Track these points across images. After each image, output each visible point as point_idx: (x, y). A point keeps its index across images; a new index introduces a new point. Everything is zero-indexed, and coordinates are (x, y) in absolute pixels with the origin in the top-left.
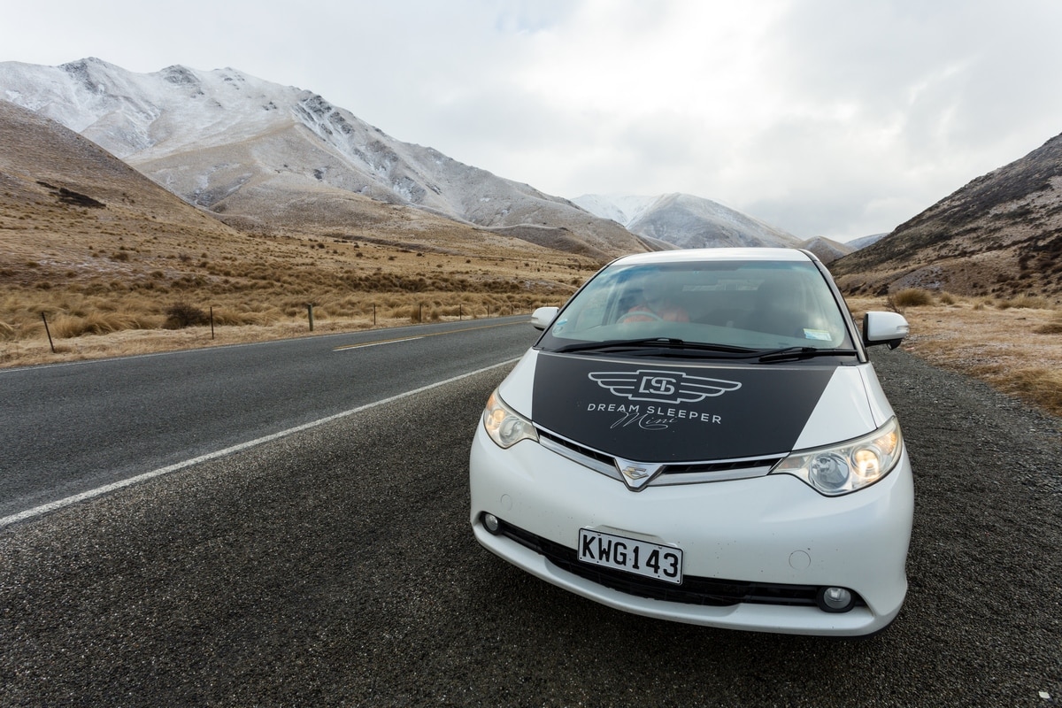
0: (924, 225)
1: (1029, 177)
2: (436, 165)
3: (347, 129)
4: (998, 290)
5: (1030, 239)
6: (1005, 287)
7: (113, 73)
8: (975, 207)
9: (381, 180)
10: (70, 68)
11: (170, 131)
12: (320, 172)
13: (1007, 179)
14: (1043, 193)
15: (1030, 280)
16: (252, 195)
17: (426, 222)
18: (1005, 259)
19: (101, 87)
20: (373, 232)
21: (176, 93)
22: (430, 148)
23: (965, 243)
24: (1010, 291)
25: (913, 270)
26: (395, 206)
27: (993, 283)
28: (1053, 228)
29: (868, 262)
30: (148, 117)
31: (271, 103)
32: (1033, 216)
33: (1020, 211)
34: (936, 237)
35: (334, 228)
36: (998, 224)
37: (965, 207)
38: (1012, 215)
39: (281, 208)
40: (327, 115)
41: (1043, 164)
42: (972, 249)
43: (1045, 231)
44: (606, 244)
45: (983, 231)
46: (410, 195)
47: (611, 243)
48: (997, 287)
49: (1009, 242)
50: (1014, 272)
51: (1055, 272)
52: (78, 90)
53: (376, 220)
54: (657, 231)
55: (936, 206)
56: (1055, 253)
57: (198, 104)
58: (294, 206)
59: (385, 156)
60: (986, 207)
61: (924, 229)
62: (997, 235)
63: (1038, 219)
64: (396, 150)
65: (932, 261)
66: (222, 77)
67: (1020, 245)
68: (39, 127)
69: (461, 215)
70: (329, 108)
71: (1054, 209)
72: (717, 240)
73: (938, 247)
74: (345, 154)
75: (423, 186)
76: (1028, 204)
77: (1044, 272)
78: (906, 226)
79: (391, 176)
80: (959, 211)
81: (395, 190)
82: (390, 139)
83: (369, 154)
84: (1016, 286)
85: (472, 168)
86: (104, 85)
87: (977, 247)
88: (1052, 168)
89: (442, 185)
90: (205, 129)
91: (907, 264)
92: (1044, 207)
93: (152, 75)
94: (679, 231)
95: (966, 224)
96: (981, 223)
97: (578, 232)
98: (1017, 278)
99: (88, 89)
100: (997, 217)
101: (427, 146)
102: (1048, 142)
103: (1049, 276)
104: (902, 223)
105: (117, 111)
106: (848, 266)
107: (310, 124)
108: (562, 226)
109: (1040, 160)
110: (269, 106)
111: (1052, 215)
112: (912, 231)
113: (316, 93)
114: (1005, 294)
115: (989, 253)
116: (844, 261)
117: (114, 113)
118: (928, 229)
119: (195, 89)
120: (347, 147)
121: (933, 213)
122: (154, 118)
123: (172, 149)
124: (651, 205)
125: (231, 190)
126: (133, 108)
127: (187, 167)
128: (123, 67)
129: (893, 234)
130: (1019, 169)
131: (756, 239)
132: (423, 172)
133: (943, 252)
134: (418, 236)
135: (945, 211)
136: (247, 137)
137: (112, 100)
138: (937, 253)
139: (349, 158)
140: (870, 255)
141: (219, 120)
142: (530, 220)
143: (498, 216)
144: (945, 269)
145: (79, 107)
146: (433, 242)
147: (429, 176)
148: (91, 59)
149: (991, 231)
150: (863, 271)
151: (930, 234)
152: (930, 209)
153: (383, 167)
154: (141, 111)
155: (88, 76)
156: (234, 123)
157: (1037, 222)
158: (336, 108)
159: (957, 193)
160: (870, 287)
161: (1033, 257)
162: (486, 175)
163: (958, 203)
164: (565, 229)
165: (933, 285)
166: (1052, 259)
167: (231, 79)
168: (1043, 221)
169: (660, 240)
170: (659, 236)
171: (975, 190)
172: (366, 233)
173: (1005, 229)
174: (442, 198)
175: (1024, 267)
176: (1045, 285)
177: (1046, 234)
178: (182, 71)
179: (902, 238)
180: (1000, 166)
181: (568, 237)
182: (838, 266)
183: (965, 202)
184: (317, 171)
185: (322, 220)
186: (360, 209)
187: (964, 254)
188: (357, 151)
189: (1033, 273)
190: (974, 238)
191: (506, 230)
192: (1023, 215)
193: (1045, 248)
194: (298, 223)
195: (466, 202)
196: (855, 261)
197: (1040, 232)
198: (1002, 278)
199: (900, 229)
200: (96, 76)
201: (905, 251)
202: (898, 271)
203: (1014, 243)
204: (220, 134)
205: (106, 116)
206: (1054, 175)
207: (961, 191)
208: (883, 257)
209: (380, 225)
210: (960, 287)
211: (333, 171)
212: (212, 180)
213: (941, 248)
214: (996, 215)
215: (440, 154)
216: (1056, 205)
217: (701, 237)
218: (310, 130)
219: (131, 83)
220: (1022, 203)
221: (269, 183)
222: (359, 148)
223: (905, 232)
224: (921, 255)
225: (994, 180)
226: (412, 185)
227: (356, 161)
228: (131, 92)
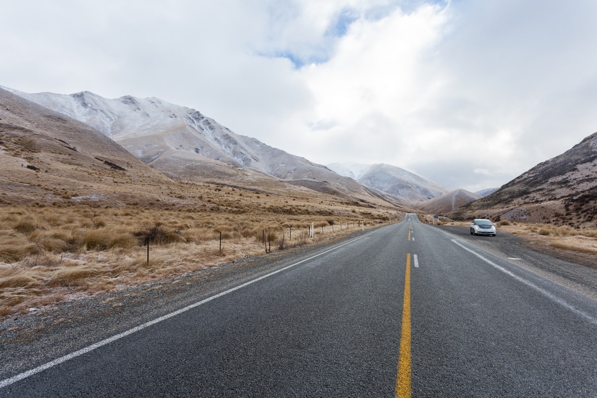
0: (516, 186)
1: (566, 164)
2: (257, 147)
3: (212, 128)
4: (556, 221)
5: (569, 195)
6: (559, 219)
7: (96, 99)
8: (541, 178)
9: (228, 153)
10: (75, 96)
11: (122, 127)
12: (198, 150)
13: (556, 164)
14: (574, 172)
15: (571, 216)
16: (166, 161)
17: (256, 177)
18: (558, 205)
19: (89, 105)
20: (230, 181)
21: (126, 109)
22: (254, 138)
23: (537, 196)
24: (561, 221)
25: (512, 209)
26: (239, 168)
27: (553, 217)
28: (580, 190)
29: (488, 204)
30: (111, 120)
31: (174, 115)
32: (570, 184)
33: (563, 181)
34: (522, 192)
35: (210, 179)
36: (553, 187)
37: (536, 177)
38: (560, 183)
39: (181, 168)
40: (202, 121)
41: (573, 158)
42: (541, 199)
43: (577, 192)
44: (347, 190)
45: (546, 190)
46: (243, 162)
47: (349, 189)
48: (555, 219)
49: (560, 197)
50: (563, 211)
51: (582, 212)
52: (78, 107)
53: (231, 175)
54: (372, 183)
55: (521, 176)
56: (582, 203)
57: (137, 114)
58: (188, 167)
59: (230, 142)
60: (546, 178)
61: (516, 188)
62: (553, 192)
63: (573, 185)
64: (236, 139)
65: (521, 205)
66: (150, 101)
67: (565, 198)
68: (89, 131)
69: (269, 173)
70: (203, 118)
71: (580, 181)
72: (404, 189)
73: (524, 198)
74: (210, 141)
75: (249, 157)
76: (567, 178)
77: (578, 212)
78: (506, 186)
79: (233, 152)
80: (533, 179)
81: (235, 159)
82: (233, 133)
83: (222, 141)
84: (564, 219)
85: (275, 149)
86: (91, 104)
87: (544, 198)
88: (577, 160)
89: (259, 157)
90: (140, 126)
91: (508, 206)
92: (575, 179)
93: (115, 100)
94: (384, 184)
95: (537, 186)
96: (544, 186)
97: (332, 183)
98: (564, 215)
99: (83, 106)
100: (552, 184)
101: (252, 137)
102: (575, 146)
103: (580, 214)
104: (504, 184)
105: (97, 117)
106: (478, 206)
107: (193, 125)
108: (324, 180)
109: (571, 156)
110: (172, 116)
111: (579, 183)
112: (510, 188)
113: (197, 110)
114: (559, 222)
115: (549, 202)
116: (476, 203)
117: (95, 118)
118: (518, 188)
119: (136, 107)
120: (211, 137)
121: (519, 180)
122: (114, 121)
123: (123, 136)
124: (368, 169)
125: (153, 158)
126: (104, 115)
127: (132, 146)
128: (101, 96)
129: (500, 190)
130: (561, 159)
131: (426, 189)
132: (250, 150)
133: (527, 200)
134: (253, 184)
135: (526, 179)
136: (161, 131)
137: (94, 112)
138: (523, 201)
139: (212, 142)
140: (489, 200)
141: (147, 122)
142: (306, 176)
143: (289, 174)
144: (528, 209)
145: (77, 115)
146: (261, 187)
147: (253, 152)
148: (86, 92)
149: (550, 191)
150: (486, 209)
151: (519, 191)
152: (518, 178)
153: (229, 147)
154: (108, 117)
155: (84, 100)
156: (154, 124)
157: (573, 187)
158: (207, 117)
159: (531, 170)
160: (491, 217)
161: (571, 204)
162: (283, 152)
163: (532, 175)
164: (326, 182)
165: (523, 217)
166: (581, 206)
167: (154, 103)
168: (575, 186)
169: (373, 188)
170: (373, 186)
171: (540, 169)
172: (226, 182)
173: (557, 190)
174: (259, 163)
175: (567, 210)
176: (578, 219)
177: (577, 193)
178: (130, 98)
179: (505, 192)
180: (552, 158)
181: (328, 186)
182: (473, 205)
183: (536, 175)
184: (196, 149)
185: (203, 174)
186: (222, 170)
187: (537, 202)
188: (216, 139)
189: (572, 212)
190: (541, 194)
191: (294, 181)
192: (565, 183)
193: (576, 200)
194: (191, 176)
195: (272, 166)
196: (482, 203)
197: (574, 192)
198: (557, 215)
199: (504, 187)
200: (87, 100)
201: (507, 199)
202: (504, 209)
203: (562, 197)
204: (147, 129)
205: (91, 119)
206: (578, 164)
207: (533, 169)
208: (496, 201)
209: (233, 178)
210: (537, 218)
211: (204, 149)
212: (143, 152)
213: (525, 198)
214: (552, 182)
215: (259, 141)
216: (581, 179)
217: (396, 187)
218: (194, 128)
219: (105, 104)
220: (564, 177)
221: (175, 155)
222: (217, 137)
223: (506, 189)
224: (515, 201)
225: (549, 165)
226: (244, 157)
227: (215, 145)
228: (104, 108)
